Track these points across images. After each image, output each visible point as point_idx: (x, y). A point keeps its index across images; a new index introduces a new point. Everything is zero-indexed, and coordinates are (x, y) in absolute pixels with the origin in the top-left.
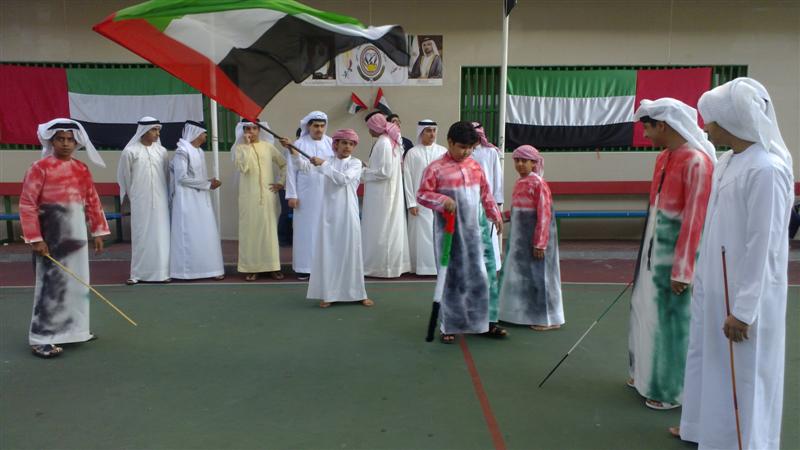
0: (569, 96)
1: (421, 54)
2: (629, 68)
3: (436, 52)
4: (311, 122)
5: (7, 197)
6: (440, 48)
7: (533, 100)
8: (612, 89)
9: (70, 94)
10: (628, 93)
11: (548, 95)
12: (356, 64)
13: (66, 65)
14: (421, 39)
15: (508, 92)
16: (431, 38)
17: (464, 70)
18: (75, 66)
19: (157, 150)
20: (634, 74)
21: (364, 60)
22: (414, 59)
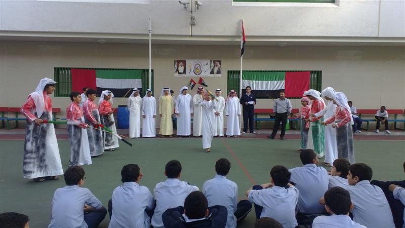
0: (263, 80)
1: (214, 66)
2: (283, 71)
3: (219, 66)
4: (184, 90)
6: (220, 64)
7: (251, 81)
8: (277, 79)
9: (97, 79)
10: (283, 80)
11: (256, 80)
12: (193, 69)
13: (96, 69)
14: (214, 62)
15: (243, 79)
16: (217, 61)
17: (228, 71)
18: (99, 69)
19: (138, 98)
20: (284, 73)
21: (195, 68)
22: (212, 68)
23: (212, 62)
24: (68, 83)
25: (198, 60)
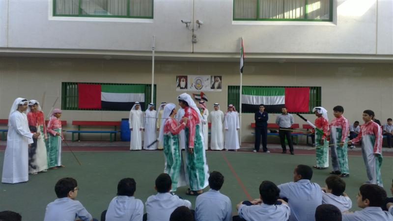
0: (263, 95)
1: (215, 81)
2: (282, 87)
3: (220, 81)
5: (79, 126)
6: (221, 79)
7: (251, 96)
8: (277, 94)
9: (102, 93)
10: (282, 95)
11: (256, 95)
12: (194, 84)
13: (101, 84)
14: (215, 77)
15: (243, 93)
16: (218, 77)
17: (229, 87)
18: (104, 84)
20: (284, 88)
21: (197, 83)
22: (213, 83)
23: (213, 78)
24: (75, 97)
25: (198, 76)
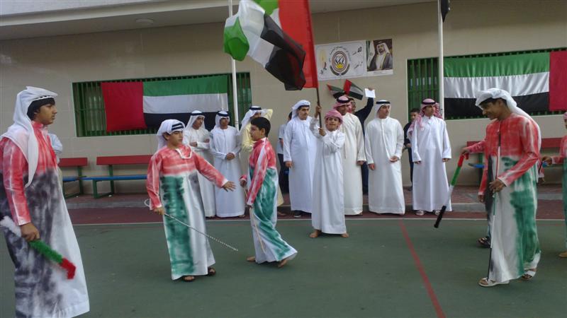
0: (494, 75)
1: (376, 53)
2: (542, 51)
3: (388, 51)
4: (300, 108)
5: (110, 166)
6: (390, 48)
7: (465, 80)
8: (529, 68)
9: (145, 97)
10: (543, 70)
11: (477, 75)
12: (329, 64)
14: (376, 43)
15: (445, 75)
16: (383, 41)
17: (409, 62)
18: (149, 80)
20: (547, 55)
21: (335, 61)
22: (371, 57)
23: (372, 45)
25: (339, 44)
